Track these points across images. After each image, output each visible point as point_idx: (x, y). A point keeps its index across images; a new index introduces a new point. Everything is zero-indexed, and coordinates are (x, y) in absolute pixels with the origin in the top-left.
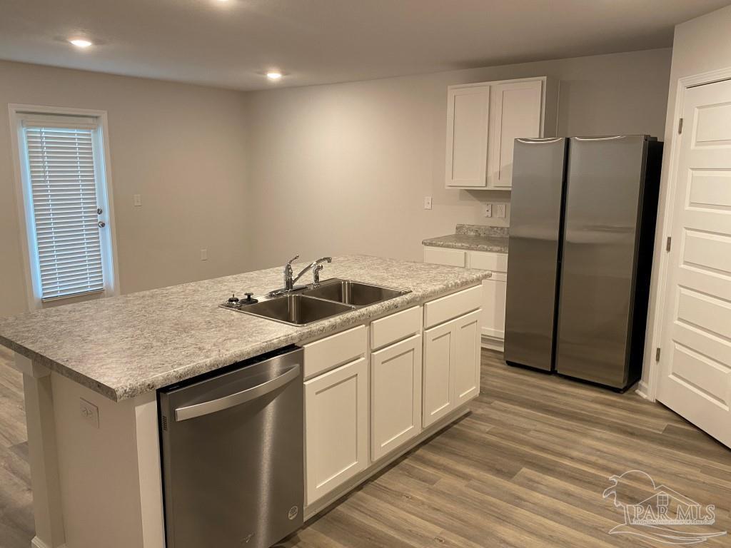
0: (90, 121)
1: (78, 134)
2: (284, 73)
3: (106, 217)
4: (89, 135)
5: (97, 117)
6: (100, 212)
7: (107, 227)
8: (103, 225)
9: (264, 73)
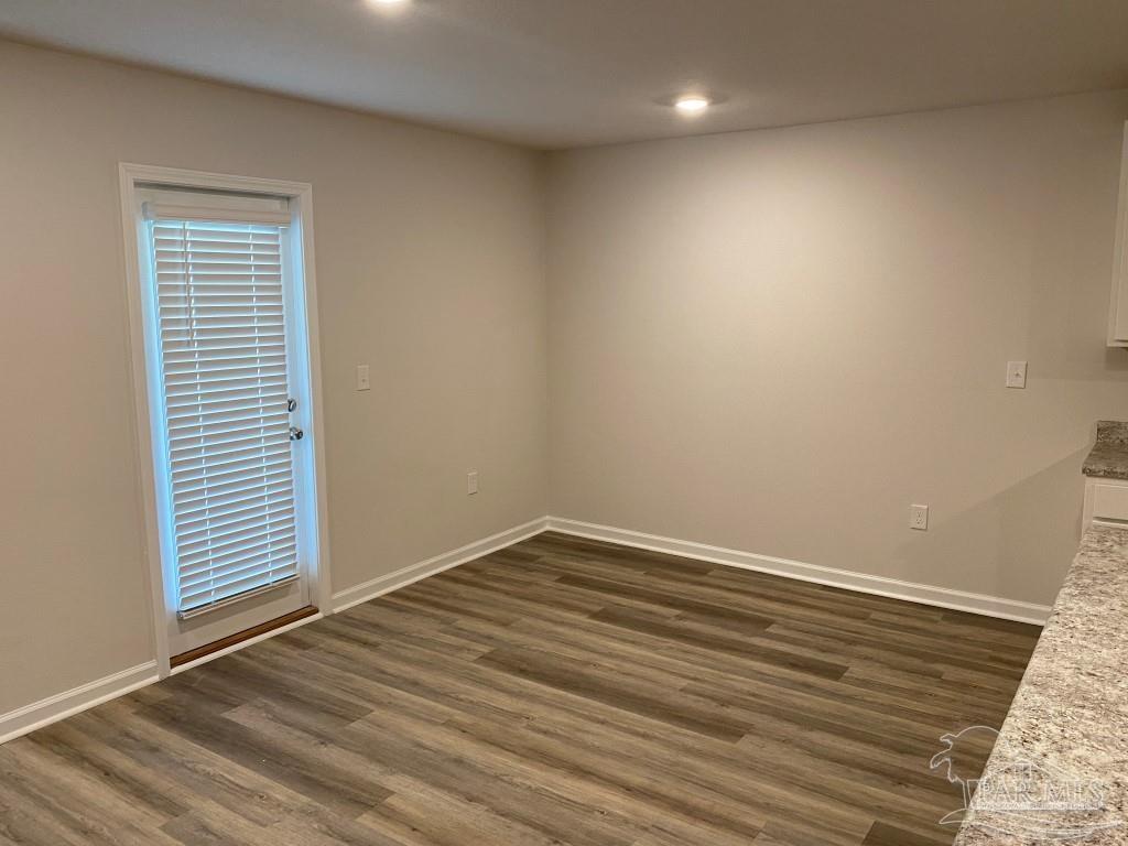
0: (276, 205)
1: (256, 236)
2: (715, 98)
3: (305, 417)
4: (276, 237)
5: (288, 198)
6: (292, 406)
7: (308, 439)
8: (299, 435)
9: (668, 100)
